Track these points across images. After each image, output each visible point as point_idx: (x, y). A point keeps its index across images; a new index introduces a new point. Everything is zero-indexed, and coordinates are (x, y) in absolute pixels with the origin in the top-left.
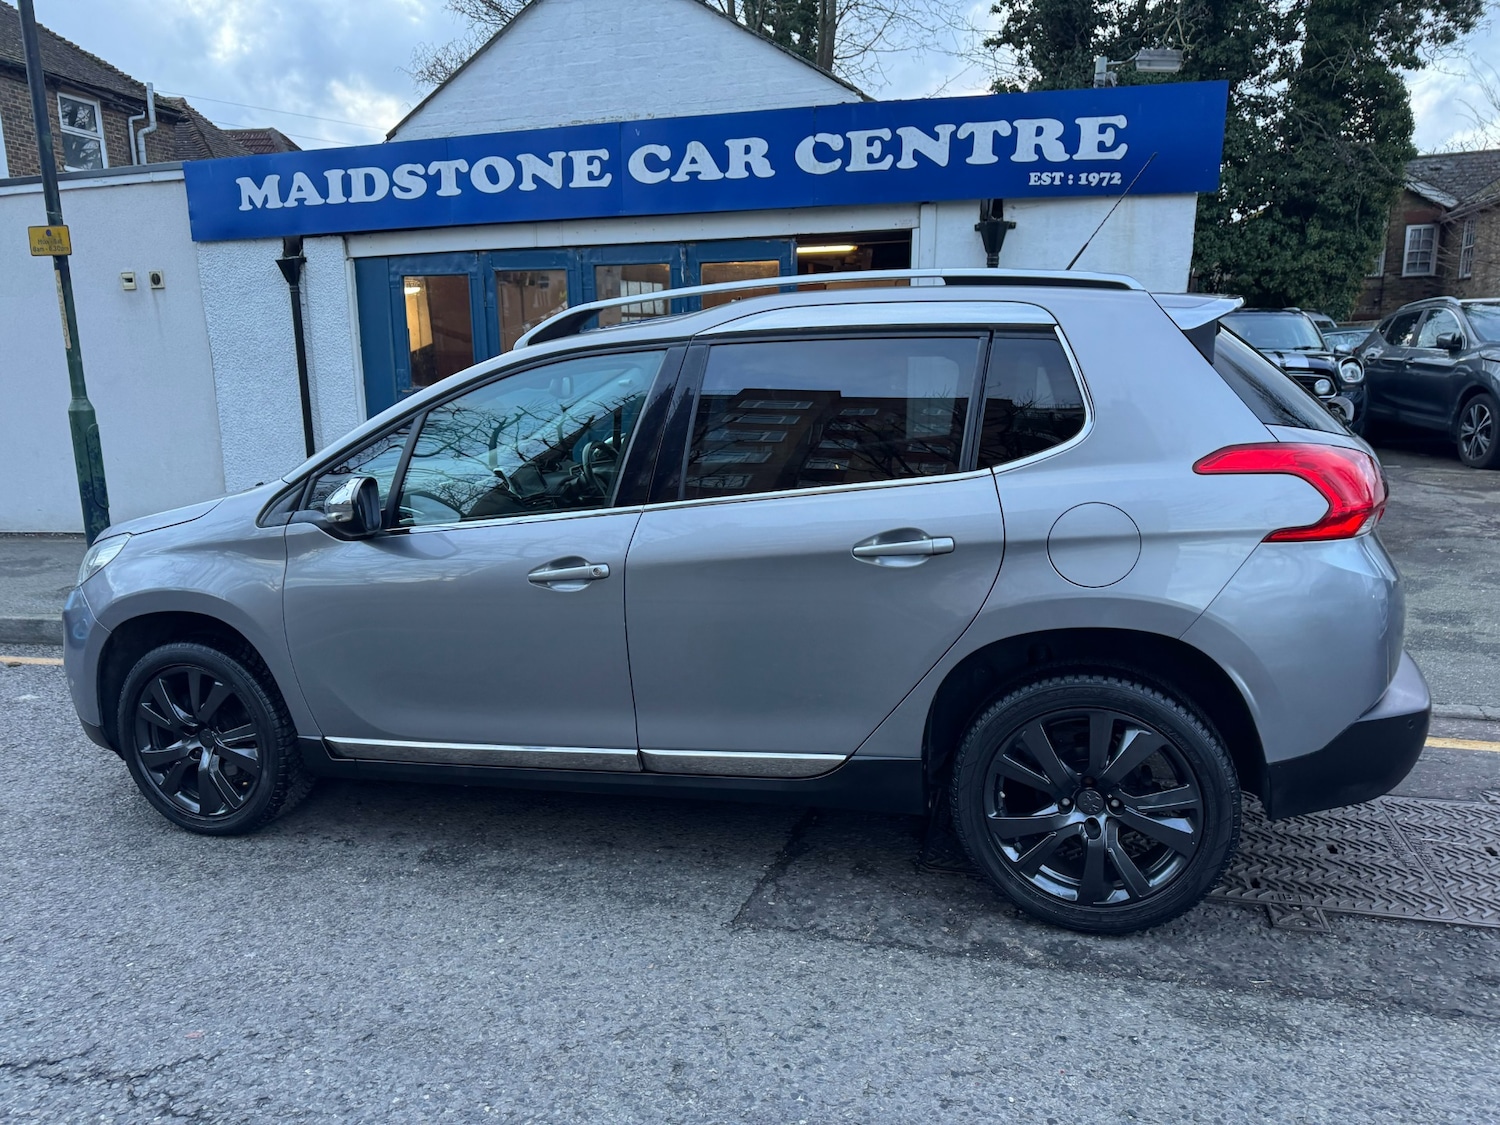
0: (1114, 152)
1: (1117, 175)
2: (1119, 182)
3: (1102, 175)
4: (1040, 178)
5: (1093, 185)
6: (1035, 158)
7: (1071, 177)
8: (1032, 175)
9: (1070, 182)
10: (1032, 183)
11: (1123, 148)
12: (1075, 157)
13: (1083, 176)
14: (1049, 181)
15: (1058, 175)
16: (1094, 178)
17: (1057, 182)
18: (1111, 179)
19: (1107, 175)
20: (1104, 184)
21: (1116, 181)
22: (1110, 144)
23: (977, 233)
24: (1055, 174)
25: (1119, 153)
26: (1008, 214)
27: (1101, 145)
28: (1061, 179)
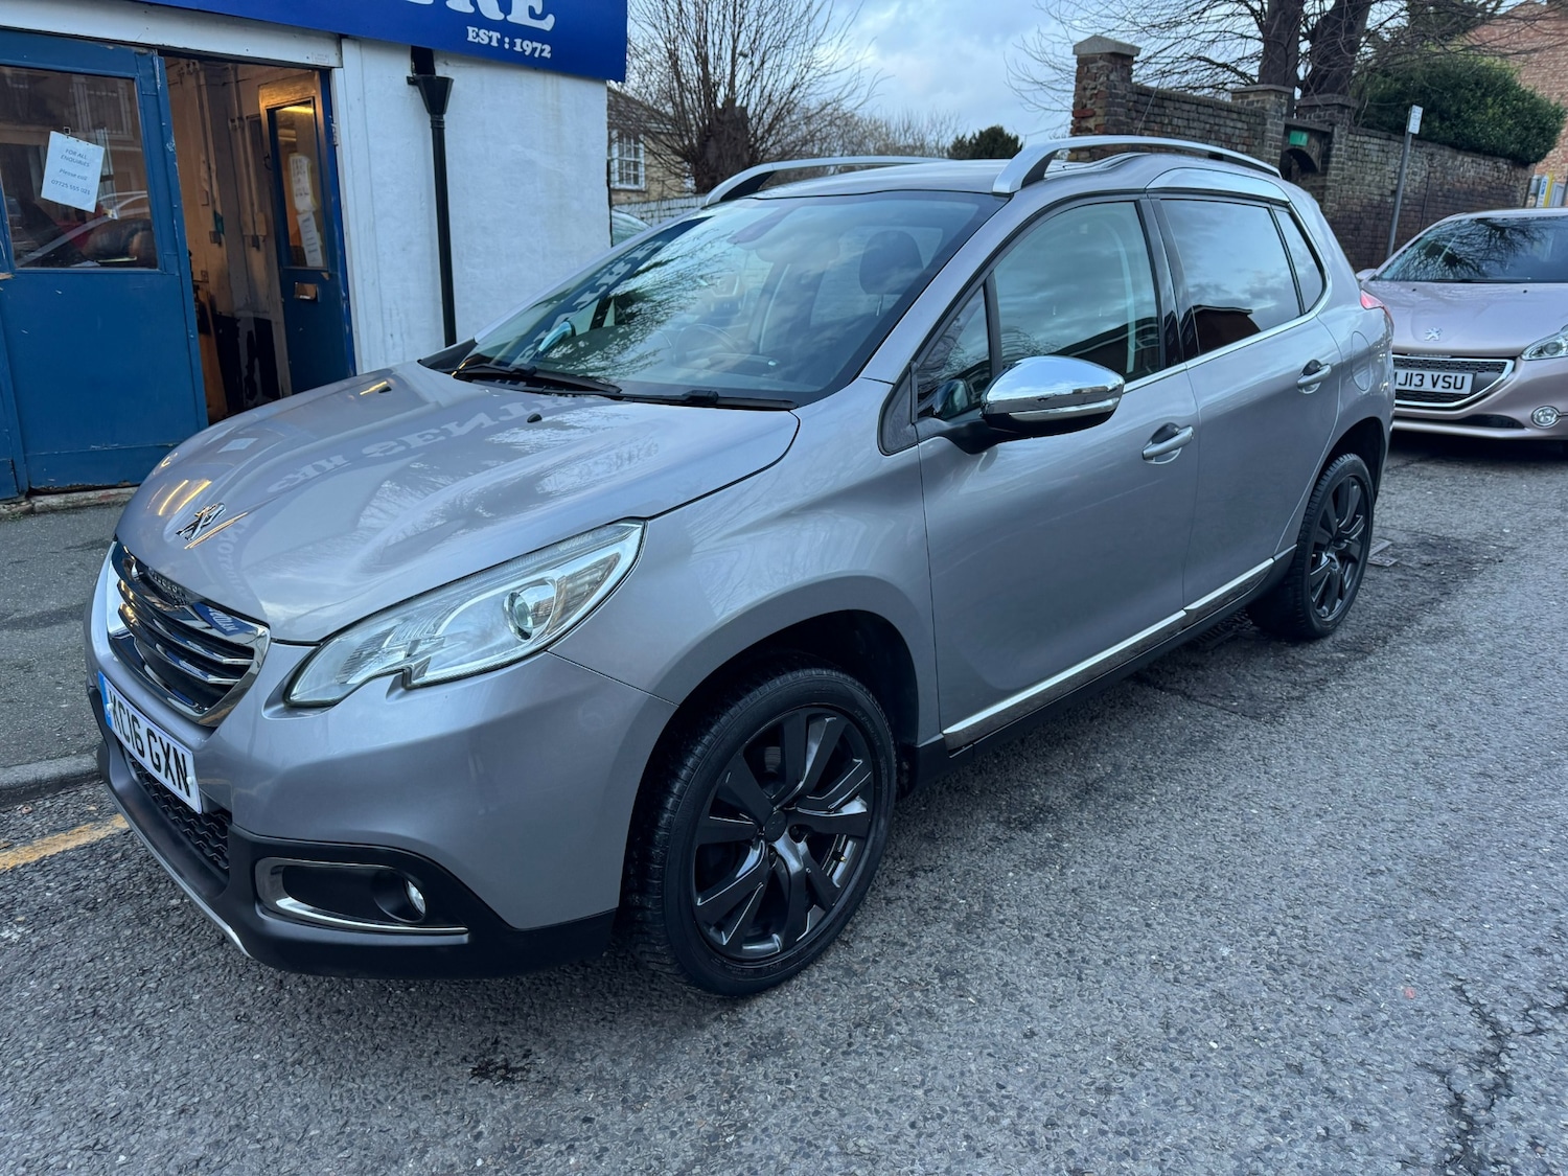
0: (543, 22)
1: (547, 48)
2: (549, 56)
3: (535, 44)
4: (478, 35)
5: (526, 54)
6: (471, 10)
7: (507, 40)
8: (470, 29)
9: (507, 46)
10: (470, 39)
11: (551, 19)
12: (509, 18)
13: (518, 41)
14: (486, 41)
15: (496, 35)
16: (528, 46)
17: (494, 43)
18: (542, 51)
19: (539, 45)
20: (537, 55)
21: (547, 54)
22: (538, 11)
23: (411, 87)
24: (491, 33)
25: (548, 24)
26: (441, 70)
27: (531, 10)
28: (498, 40)
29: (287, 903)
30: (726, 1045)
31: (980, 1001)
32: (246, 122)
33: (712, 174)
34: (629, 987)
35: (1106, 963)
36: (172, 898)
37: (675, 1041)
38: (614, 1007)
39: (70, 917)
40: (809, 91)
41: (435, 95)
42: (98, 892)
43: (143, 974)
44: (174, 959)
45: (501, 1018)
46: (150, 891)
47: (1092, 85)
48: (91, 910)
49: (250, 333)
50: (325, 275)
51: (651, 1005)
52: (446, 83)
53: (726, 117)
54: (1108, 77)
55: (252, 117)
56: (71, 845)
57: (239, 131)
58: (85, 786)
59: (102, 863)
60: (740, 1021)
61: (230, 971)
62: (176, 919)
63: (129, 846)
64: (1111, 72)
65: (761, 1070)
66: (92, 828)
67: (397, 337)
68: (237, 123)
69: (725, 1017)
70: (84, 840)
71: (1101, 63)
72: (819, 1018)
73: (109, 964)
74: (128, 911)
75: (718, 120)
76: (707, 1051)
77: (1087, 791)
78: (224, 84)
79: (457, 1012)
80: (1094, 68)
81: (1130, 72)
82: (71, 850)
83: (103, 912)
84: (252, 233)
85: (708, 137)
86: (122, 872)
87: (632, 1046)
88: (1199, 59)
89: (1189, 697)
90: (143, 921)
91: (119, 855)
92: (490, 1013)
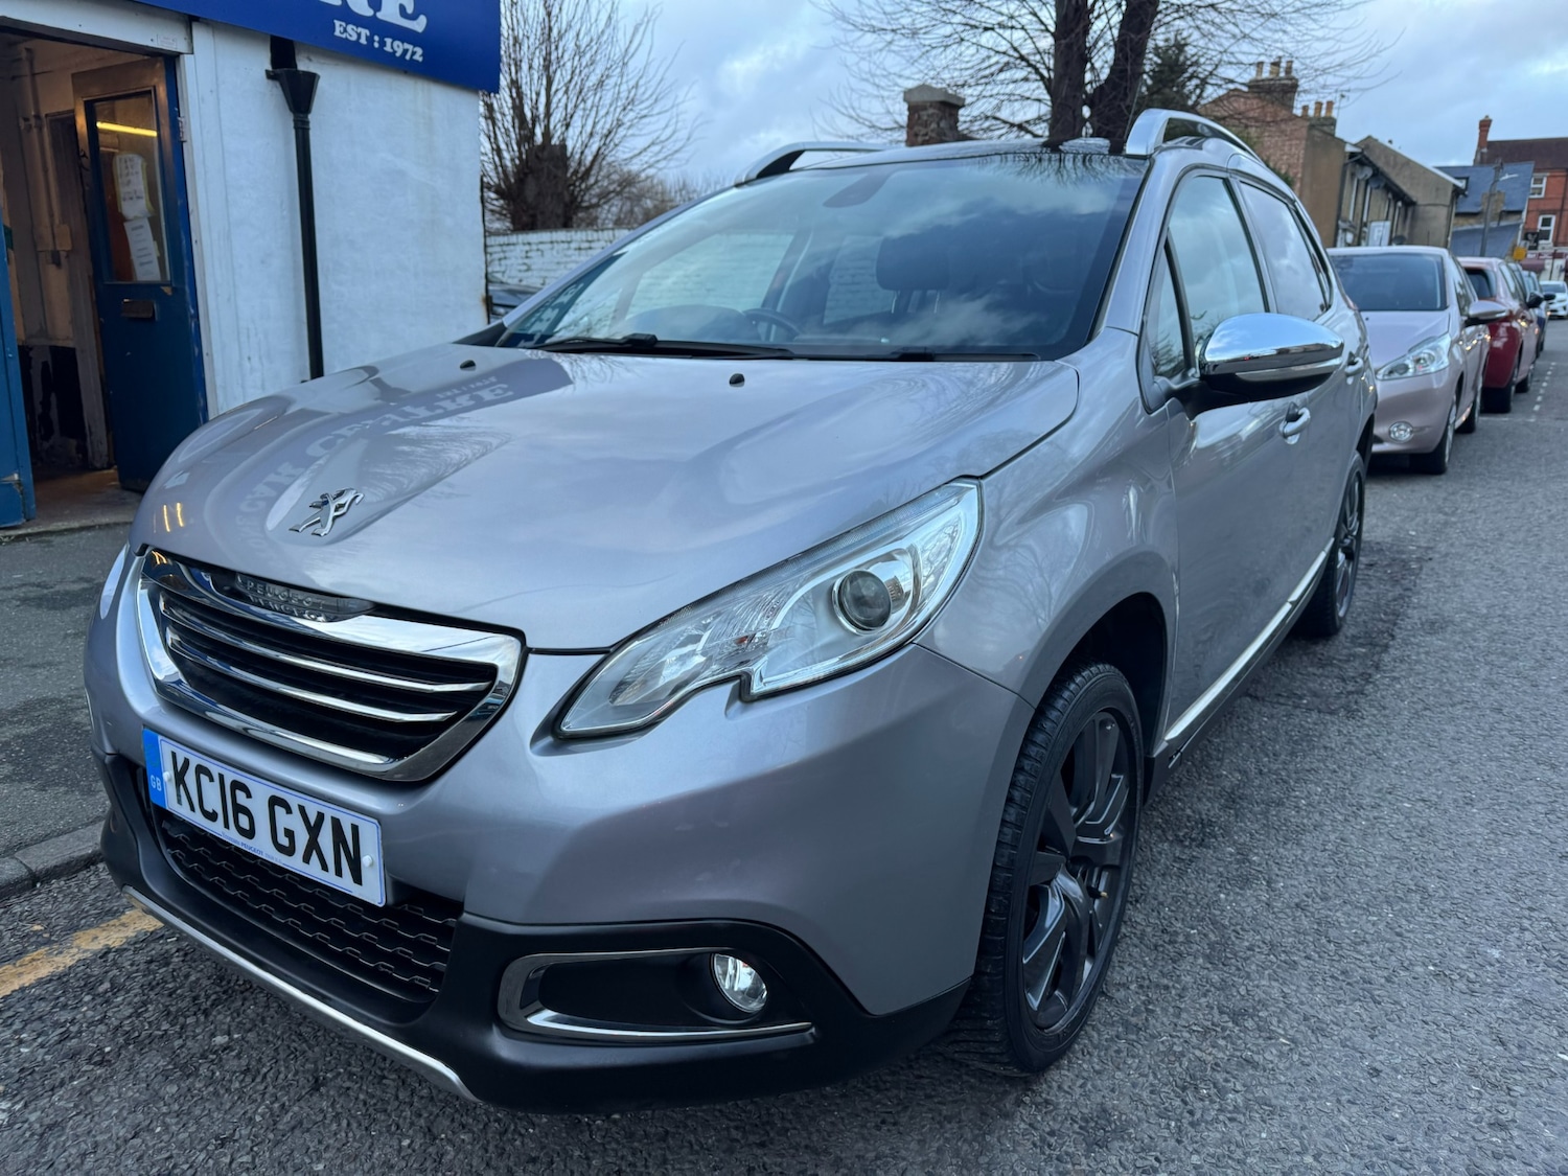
0: (415, 22)
1: (419, 51)
2: (420, 59)
3: (407, 46)
4: (345, 30)
5: (398, 54)
7: (376, 38)
8: (337, 23)
9: (376, 45)
10: (337, 33)
11: (423, 20)
12: (380, 15)
13: (388, 41)
14: (354, 37)
15: (365, 32)
16: (398, 47)
17: (363, 41)
18: (414, 53)
19: (410, 47)
20: (408, 57)
21: (418, 57)
22: (410, 10)
23: (270, 82)
24: (360, 30)
25: (420, 25)
26: (303, 65)
27: (402, 8)
28: (367, 37)
29: (543, 1019)
30: (1052, 1133)
31: (1293, 1040)
32: (45, 122)
33: (531, 212)
34: (889, 1078)
35: (1388, 980)
36: (213, 1035)
37: (988, 1138)
38: (884, 1105)
39: (72, 1078)
40: (630, 132)
41: (299, 94)
42: (97, 1038)
43: (222, 1145)
44: (258, 1118)
45: (752, 1138)
46: (177, 1028)
47: (923, 131)
48: (100, 1064)
49: (45, 364)
50: (167, 290)
51: (928, 1097)
52: (312, 79)
53: (546, 154)
54: (938, 124)
55: (54, 115)
56: (28, 979)
57: (35, 131)
58: (13, 900)
59: (88, 998)
60: (1047, 1102)
61: (349, 1124)
62: (236, 1062)
63: (116, 972)
64: (941, 119)
65: (1114, 1160)
66: (49, 954)
67: (255, 360)
68: (33, 122)
69: (1027, 1099)
70: (45, 971)
71: (931, 111)
72: (1134, 1085)
73: (166, 1137)
74: (155, 1061)
75: (537, 157)
76: (1034, 1145)
77: (1233, 800)
78: (14, 78)
79: (692, 1138)
80: (924, 115)
81: (957, 121)
82: (31, 986)
83: (121, 1067)
84: (51, 248)
85: (526, 175)
86: (121, 1008)
87: (939, 1151)
88: (996, 118)
89: (1256, 698)
90: (188, 1071)
91: (107, 985)
92: (735, 1134)
